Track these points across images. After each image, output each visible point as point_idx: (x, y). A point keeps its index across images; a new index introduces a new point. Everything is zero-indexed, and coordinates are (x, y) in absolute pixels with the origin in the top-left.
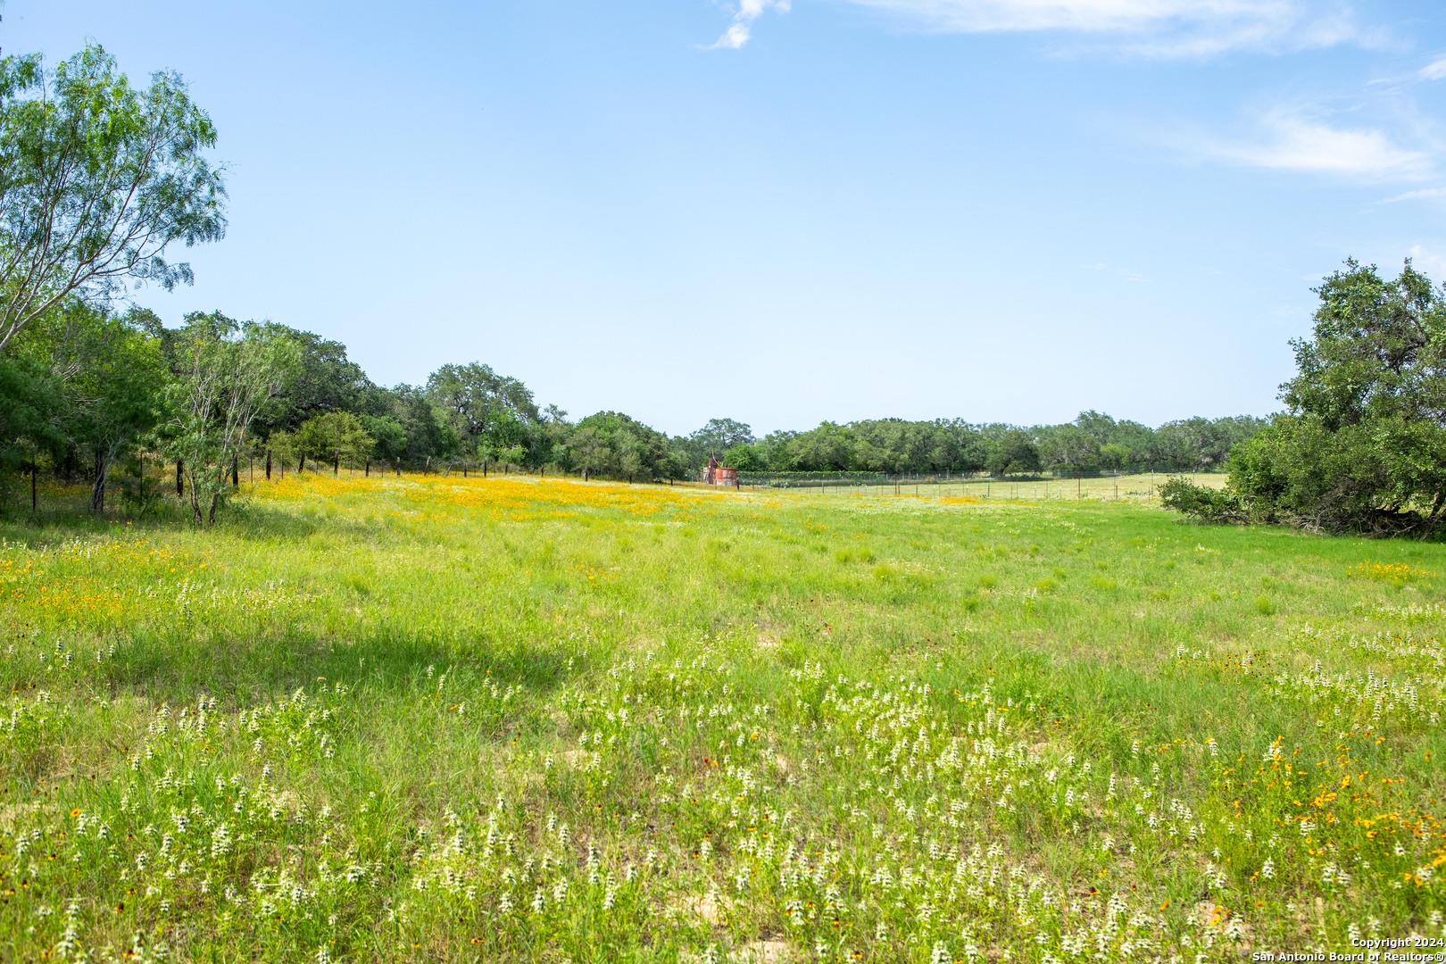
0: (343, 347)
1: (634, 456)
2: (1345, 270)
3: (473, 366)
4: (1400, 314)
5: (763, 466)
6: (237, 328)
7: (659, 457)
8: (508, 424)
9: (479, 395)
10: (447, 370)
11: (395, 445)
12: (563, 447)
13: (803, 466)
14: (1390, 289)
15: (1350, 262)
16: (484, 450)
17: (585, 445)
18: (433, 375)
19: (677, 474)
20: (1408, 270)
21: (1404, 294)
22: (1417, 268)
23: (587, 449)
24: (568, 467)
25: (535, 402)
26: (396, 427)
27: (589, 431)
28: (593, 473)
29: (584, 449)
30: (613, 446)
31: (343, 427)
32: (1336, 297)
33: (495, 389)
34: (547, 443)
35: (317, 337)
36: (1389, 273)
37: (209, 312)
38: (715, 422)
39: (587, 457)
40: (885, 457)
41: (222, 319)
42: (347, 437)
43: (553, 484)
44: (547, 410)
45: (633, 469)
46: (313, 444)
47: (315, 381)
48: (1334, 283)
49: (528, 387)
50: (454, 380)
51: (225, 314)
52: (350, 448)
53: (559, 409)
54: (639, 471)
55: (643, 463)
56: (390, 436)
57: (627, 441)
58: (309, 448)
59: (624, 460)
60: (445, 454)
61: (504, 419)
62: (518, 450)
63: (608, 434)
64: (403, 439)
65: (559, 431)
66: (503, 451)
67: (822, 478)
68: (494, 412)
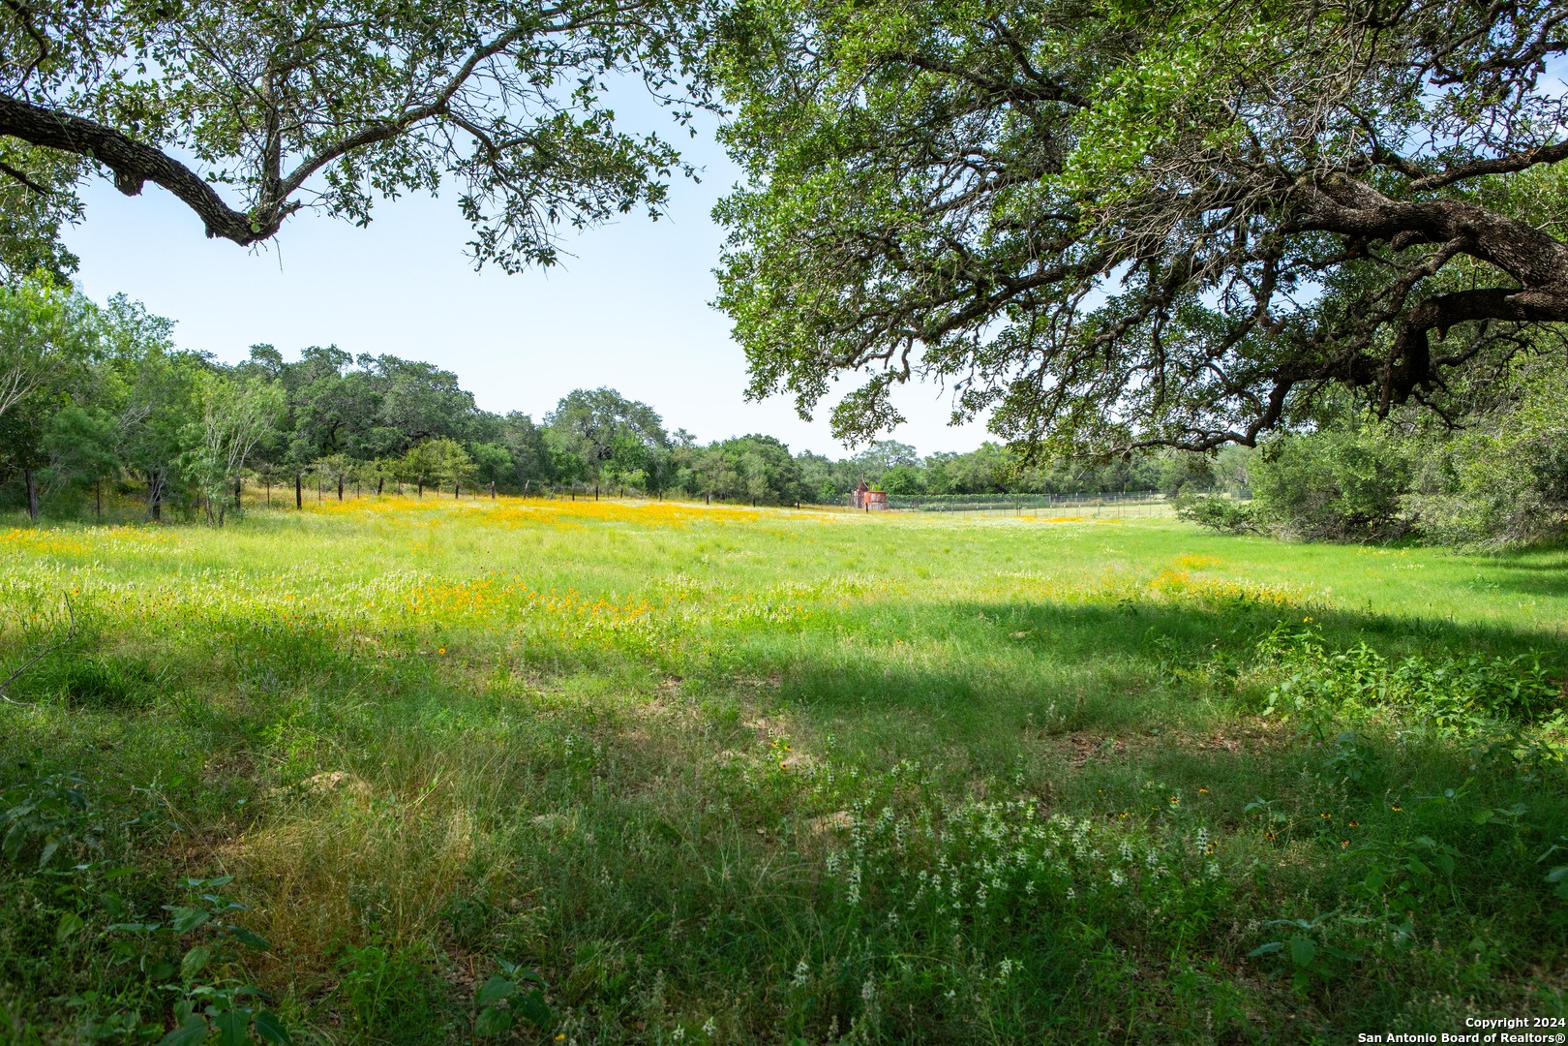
0: (456, 377)
1: (761, 480)
3: (603, 392)
5: (922, 489)
6: (351, 361)
7: (789, 480)
8: (633, 448)
9: (606, 420)
10: (576, 396)
11: (501, 470)
12: (688, 471)
13: (961, 489)
16: (606, 475)
17: (712, 468)
18: (563, 401)
19: (808, 497)
23: (713, 473)
24: (692, 490)
25: (663, 426)
26: (502, 452)
27: (716, 455)
28: (720, 496)
29: (710, 473)
30: (740, 469)
31: (447, 455)
33: (624, 413)
34: (673, 466)
35: (433, 367)
37: (325, 346)
39: (713, 481)
40: (1048, 478)
41: (337, 352)
42: (448, 463)
43: (678, 507)
44: (675, 434)
45: (759, 492)
46: (418, 470)
47: (423, 410)
49: (657, 411)
50: (582, 405)
51: (340, 347)
52: (449, 473)
53: (688, 433)
54: (766, 494)
55: (770, 486)
56: (495, 462)
57: (756, 464)
58: (413, 474)
59: (751, 483)
60: (564, 480)
61: (629, 443)
62: (638, 475)
63: (736, 458)
64: (508, 464)
65: (686, 455)
66: (625, 475)
67: (980, 501)
68: (619, 437)
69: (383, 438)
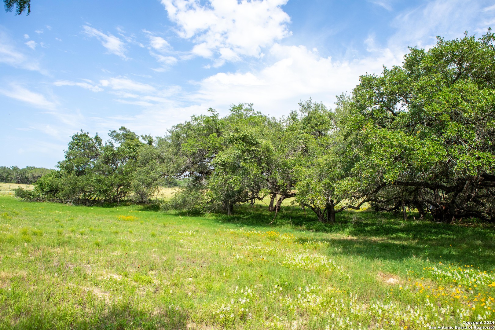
2: (80, 132)
4: (93, 146)
14: (91, 139)
15: (82, 131)
20: (97, 136)
21: (95, 141)
22: (99, 136)
32: (77, 140)
36: (92, 136)
48: (77, 136)
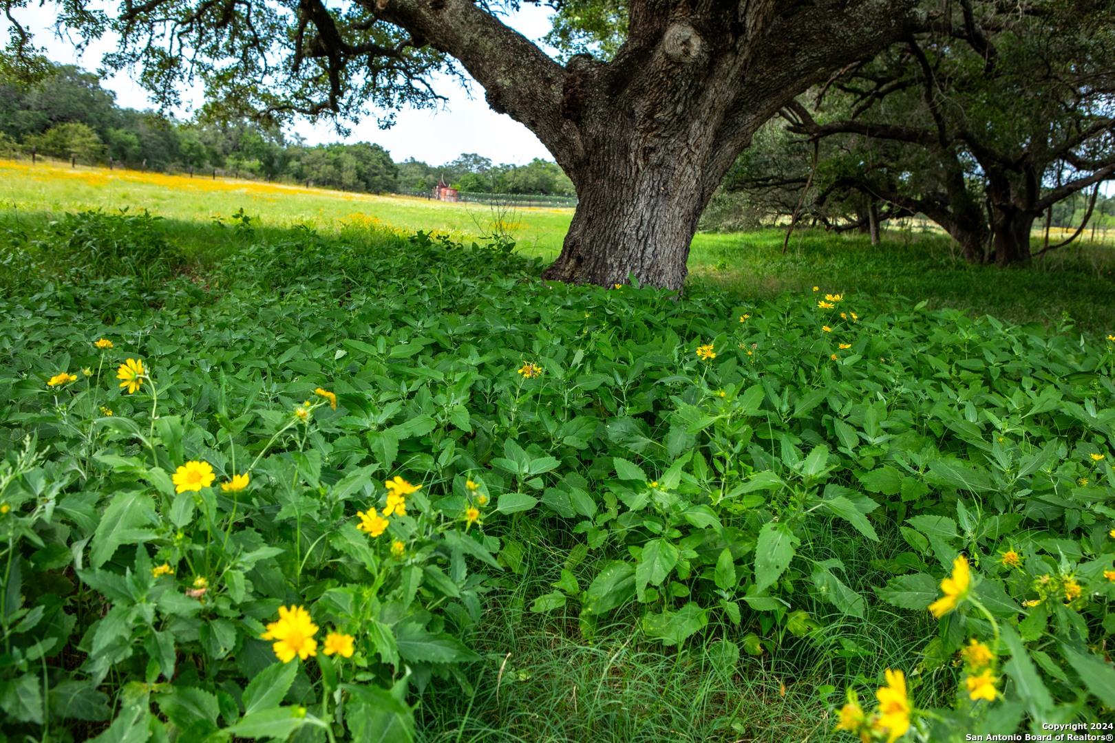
1: (352, 173)
5: (489, 189)
7: (376, 175)
8: (255, 144)
11: (130, 151)
12: (298, 164)
13: (516, 190)
16: (230, 161)
17: (316, 163)
19: (390, 188)
23: (316, 166)
24: (300, 178)
26: (132, 137)
27: (319, 153)
28: (322, 183)
29: (314, 166)
30: (337, 164)
31: (80, 135)
34: (286, 159)
38: (465, 155)
39: (315, 172)
42: (78, 142)
45: (350, 182)
46: (55, 146)
47: (64, 100)
52: (78, 150)
54: (354, 184)
55: (359, 178)
56: (124, 143)
57: (350, 161)
58: (51, 148)
59: (344, 175)
60: (196, 163)
61: (252, 139)
62: (255, 163)
63: (335, 156)
64: (136, 147)
65: (297, 152)
66: (247, 163)
67: (530, 200)
68: (246, 134)
69: (28, 119)
